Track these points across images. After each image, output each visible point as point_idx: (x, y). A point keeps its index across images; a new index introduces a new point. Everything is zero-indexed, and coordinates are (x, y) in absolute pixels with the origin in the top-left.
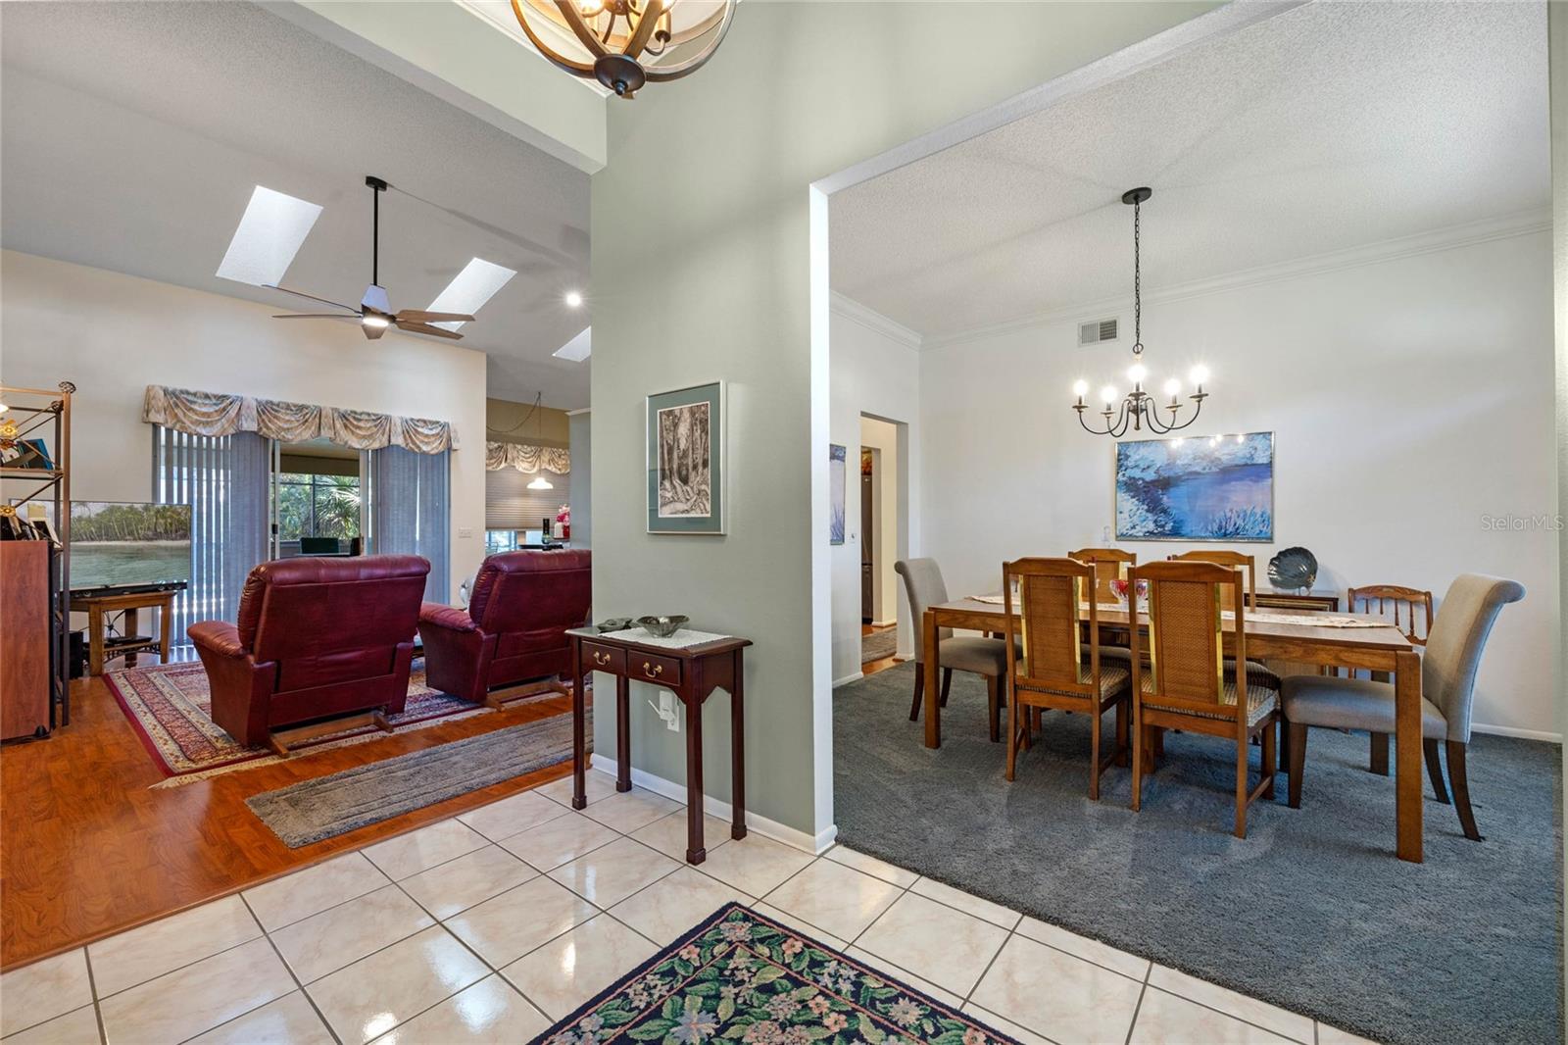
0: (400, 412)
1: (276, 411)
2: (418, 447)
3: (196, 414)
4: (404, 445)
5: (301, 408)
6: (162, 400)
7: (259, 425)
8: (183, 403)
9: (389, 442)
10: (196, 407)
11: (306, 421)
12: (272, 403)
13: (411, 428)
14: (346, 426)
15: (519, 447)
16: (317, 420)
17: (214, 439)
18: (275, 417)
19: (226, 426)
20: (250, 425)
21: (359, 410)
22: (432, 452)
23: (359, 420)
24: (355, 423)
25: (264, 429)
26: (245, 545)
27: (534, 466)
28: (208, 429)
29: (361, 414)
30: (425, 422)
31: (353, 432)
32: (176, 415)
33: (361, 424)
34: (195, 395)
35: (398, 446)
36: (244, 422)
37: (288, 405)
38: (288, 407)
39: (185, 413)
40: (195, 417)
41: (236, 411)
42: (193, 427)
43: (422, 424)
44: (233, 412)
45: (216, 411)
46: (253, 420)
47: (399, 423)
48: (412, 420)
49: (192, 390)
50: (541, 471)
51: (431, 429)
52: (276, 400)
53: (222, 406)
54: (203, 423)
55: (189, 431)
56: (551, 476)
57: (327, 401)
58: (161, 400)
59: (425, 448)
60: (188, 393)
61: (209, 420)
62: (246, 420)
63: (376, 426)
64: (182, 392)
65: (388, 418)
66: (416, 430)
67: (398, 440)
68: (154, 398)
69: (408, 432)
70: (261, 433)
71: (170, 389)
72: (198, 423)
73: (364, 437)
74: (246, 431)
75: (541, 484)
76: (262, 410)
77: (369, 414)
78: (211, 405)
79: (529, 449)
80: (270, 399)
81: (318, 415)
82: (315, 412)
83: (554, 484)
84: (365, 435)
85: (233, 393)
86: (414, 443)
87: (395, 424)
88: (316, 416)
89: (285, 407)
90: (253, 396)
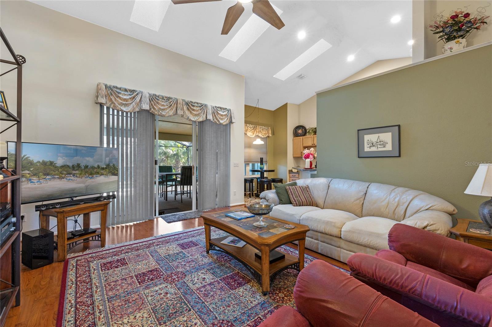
0: (211, 103)
1: (158, 100)
2: (218, 121)
3: (121, 100)
4: (212, 120)
5: (169, 98)
6: (105, 91)
7: (150, 106)
8: (115, 93)
9: (206, 118)
10: (121, 96)
11: (171, 106)
12: (156, 95)
13: (215, 111)
14: (188, 109)
15: (248, 125)
16: (176, 105)
17: (129, 113)
18: (157, 103)
19: (135, 106)
20: (146, 107)
21: (194, 101)
22: (224, 124)
23: (194, 106)
24: (192, 107)
25: (152, 109)
26: (144, 171)
27: (254, 134)
28: (126, 108)
29: (194, 103)
30: (221, 108)
31: (191, 112)
32: (111, 99)
33: (195, 108)
34: (120, 89)
35: (210, 120)
36: (143, 105)
37: (163, 97)
38: (163, 98)
39: (115, 99)
40: (120, 101)
41: (139, 99)
42: (119, 106)
44: (138, 99)
45: (130, 98)
46: (147, 104)
47: (210, 108)
48: (216, 107)
49: (119, 86)
50: (258, 136)
51: (223, 112)
52: (157, 94)
53: (133, 96)
54: (124, 104)
55: (118, 108)
56: (262, 139)
57: (181, 96)
58: (104, 91)
59: (221, 122)
60: (117, 88)
61: (127, 103)
62: (144, 103)
63: (201, 109)
64: (114, 87)
65: (206, 106)
66: (217, 112)
67: (210, 117)
68: (100, 89)
69: (214, 113)
70: (151, 112)
71: (108, 85)
72: (122, 104)
73: (196, 115)
74: (144, 110)
75: (259, 142)
76: (151, 98)
77: (198, 103)
78: (128, 95)
79: (252, 126)
80: (155, 93)
81: (176, 103)
82: (175, 101)
83: (264, 142)
84: (196, 114)
85: (138, 89)
86: (217, 119)
87: (209, 109)
88: (175, 103)
89: (162, 98)
90: (147, 91)
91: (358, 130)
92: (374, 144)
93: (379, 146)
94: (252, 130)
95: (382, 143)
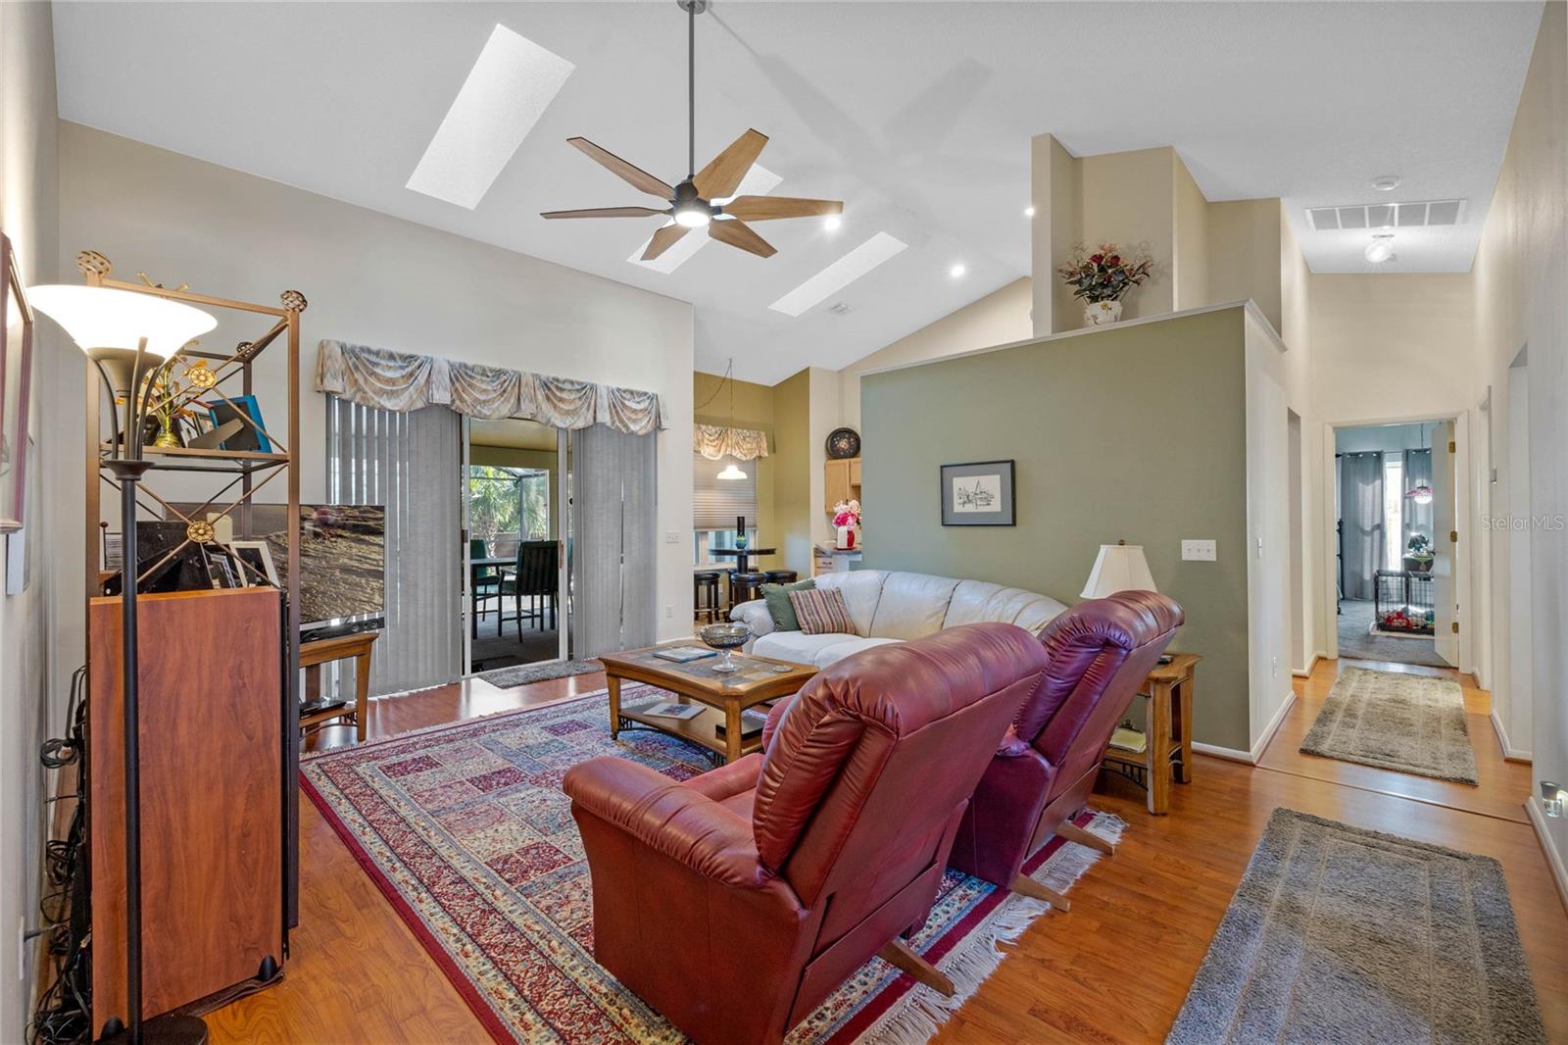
0: (607, 381)
1: (471, 377)
2: (626, 426)
3: (379, 380)
4: (609, 424)
5: (498, 373)
6: (340, 361)
7: (452, 396)
8: (365, 365)
9: (595, 419)
10: (378, 370)
11: (504, 391)
12: (466, 366)
13: (619, 400)
14: (548, 398)
15: (703, 427)
16: (516, 390)
17: (398, 414)
18: (470, 385)
19: (415, 396)
20: (442, 396)
21: (562, 377)
22: (640, 433)
23: (562, 390)
24: (558, 394)
25: (458, 402)
26: (435, 558)
27: (719, 451)
28: (393, 401)
29: (564, 382)
30: (632, 393)
31: (555, 407)
32: (356, 380)
33: (564, 395)
34: (377, 354)
35: (603, 425)
36: (435, 392)
37: (484, 370)
38: (484, 373)
39: (366, 380)
40: (379, 385)
41: (425, 377)
42: (376, 399)
43: (629, 396)
44: (421, 379)
45: (403, 377)
46: (446, 390)
47: (604, 393)
48: (619, 390)
49: (374, 347)
50: (731, 458)
51: (639, 403)
52: (470, 363)
53: (409, 369)
54: (386, 392)
55: (371, 404)
56: (742, 464)
57: (531, 365)
58: (338, 363)
59: (633, 427)
60: (369, 351)
61: (394, 388)
62: (438, 389)
63: (580, 398)
64: (362, 349)
65: (593, 388)
66: (622, 403)
67: (604, 417)
68: (330, 357)
69: (615, 407)
70: (453, 408)
71: (348, 346)
72: (381, 392)
73: (568, 413)
74: (437, 404)
75: (732, 473)
76: (455, 375)
77: (572, 383)
78: (396, 369)
79: (714, 430)
80: (466, 362)
81: (517, 384)
82: (514, 380)
83: (747, 473)
84: (569, 410)
85: (421, 352)
86: (621, 421)
87: (601, 397)
88: (515, 384)
89: (481, 372)
90: (445, 356)
91: (942, 467)
92: (970, 498)
93: (979, 503)
94: (714, 440)
95: (984, 495)
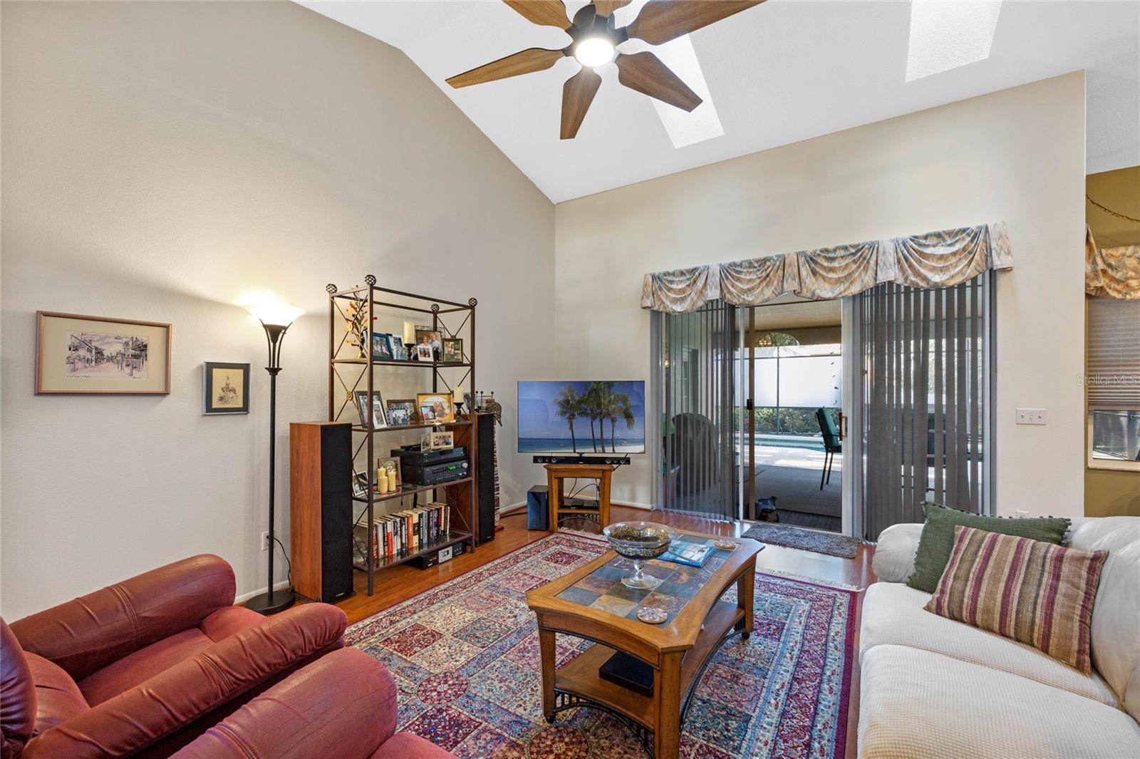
0: (895, 232)
1: (738, 272)
2: (925, 279)
3: (674, 293)
4: (900, 281)
5: (763, 262)
6: (651, 286)
7: (722, 291)
8: (665, 284)
9: (877, 280)
10: (673, 286)
11: (769, 276)
12: (734, 265)
13: (911, 252)
14: (814, 273)
16: (780, 272)
18: (738, 279)
19: (695, 299)
20: (714, 294)
21: (831, 246)
23: (833, 259)
24: (827, 264)
25: (728, 296)
28: (682, 305)
29: (835, 250)
30: (939, 235)
31: (823, 278)
32: (660, 296)
33: (835, 264)
34: (673, 274)
35: (892, 284)
36: (710, 292)
37: (750, 263)
38: (750, 265)
39: (665, 294)
40: (673, 296)
41: (703, 281)
43: (935, 241)
44: (700, 284)
45: (689, 286)
46: (717, 287)
47: (891, 248)
48: (914, 239)
49: (671, 270)
51: (951, 245)
52: (737, 261)
53: (693, 279)
54: (677, 300)
59: (939, 278)
60: (668, 274)
61: (683, 296)
62: (711, 289)
63: (854, 262)
64: (665, 275)
65: (874, 246)
66: (921, 254)
67: (891, 274)
68: (646, 285)
69: (907, 260)
70: (725, 301)
71: (657, 274)
72: (675, 301)
73: (839, 281)
74: (712, 301)
76: (725, 276)
77: (846, 248)
78: (685, 281)
80: (732, 261)
81: (781, 267)
82: (778, 263)
84: (839, 278)
85: (700, 264)
86: (917, 274)
87: (884, 253)
88: (778, 268)
89: (747, 265)
90: (714, 262)
